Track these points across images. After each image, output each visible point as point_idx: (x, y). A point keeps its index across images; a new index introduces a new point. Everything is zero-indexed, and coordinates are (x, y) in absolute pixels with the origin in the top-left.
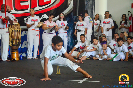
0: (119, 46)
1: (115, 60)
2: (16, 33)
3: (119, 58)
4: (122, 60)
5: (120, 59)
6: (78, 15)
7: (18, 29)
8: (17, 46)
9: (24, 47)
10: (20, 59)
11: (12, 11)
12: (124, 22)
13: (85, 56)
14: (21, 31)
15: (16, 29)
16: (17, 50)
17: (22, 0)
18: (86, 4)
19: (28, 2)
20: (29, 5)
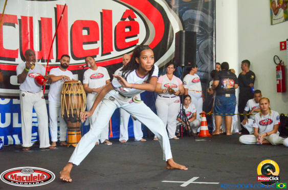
6: (185, 64)
7: (79, 92)
15: (75, 92)
16: (77, 129)
17: (85, 41)
18: (199, 45)
19: (96, 43)
20: (98, 48)
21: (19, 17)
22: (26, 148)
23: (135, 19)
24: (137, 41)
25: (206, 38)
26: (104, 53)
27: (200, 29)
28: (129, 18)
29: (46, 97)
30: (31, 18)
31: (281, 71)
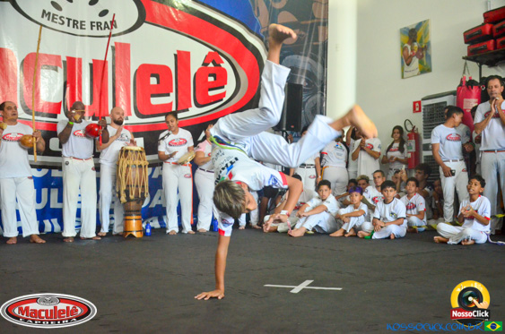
0: (386, 202)
1: (376, 236)
2: (138, 171)
3: (386, 232)
4: (392, 237)
5: (387, 236)
7: (142, 163)
8: (138, 203)
9: (157, 205)
10: (145, 234)
11: (129, 117)
12: (396, 145)
13: (302, 227)
14: (149, 167)
15: (137, 162)
16: (137, 212)
17: (154, 92)
18: (305, 102)
19: (168, 95)
20: (171, 103)
21: (63, 58)
22: (68, 238)
23: (221, 64)
24: (224, 94)
25: (315, 93)
26: (179, 109)
27: (307, 81)
28: (214, 63)
29: (97, 168)
30: (80, 60)
31: (414, 141)
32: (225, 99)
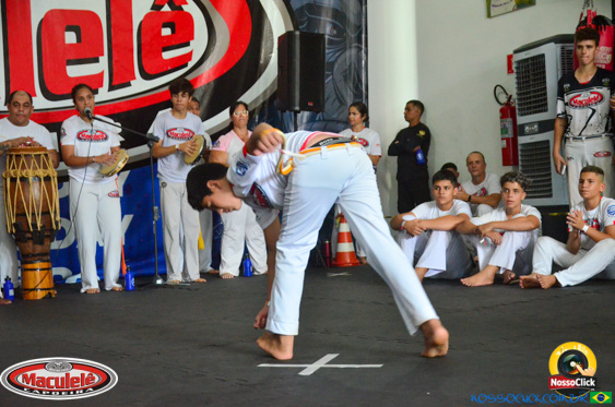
6: (300, 106)
19: (96, 60)
20: (102, 73)
26: (115, 83)
27: (334, 26)
31: (510, 120)
32: (191, 64)
